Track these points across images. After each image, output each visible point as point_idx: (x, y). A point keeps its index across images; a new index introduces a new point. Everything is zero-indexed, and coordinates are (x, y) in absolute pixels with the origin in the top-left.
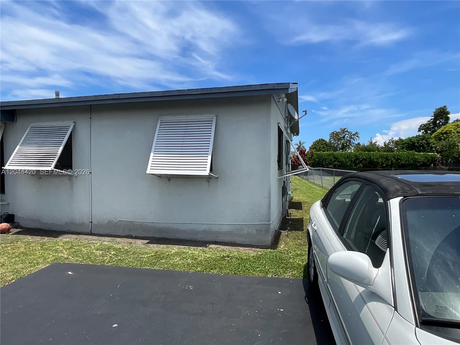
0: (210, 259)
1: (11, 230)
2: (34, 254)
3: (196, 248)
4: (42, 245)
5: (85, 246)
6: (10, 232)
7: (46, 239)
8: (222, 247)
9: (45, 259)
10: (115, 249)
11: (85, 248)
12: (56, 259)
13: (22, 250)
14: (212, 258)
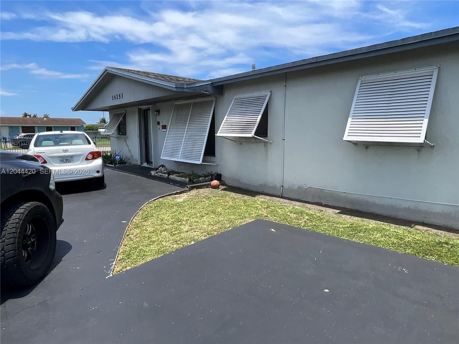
0: (421, 242)
1: (220, 187)
2: (240, 209)
3: (398, 226)
4: (245, 202)
5: (280, 207)
6: (219, 188)
7: (246, 197)
8: (435, 231)
9: (250, 214)
10: (308, 214)
11: (280, 209)
12: (258, 215)
13: (231, 203)
14: (423, 242)
